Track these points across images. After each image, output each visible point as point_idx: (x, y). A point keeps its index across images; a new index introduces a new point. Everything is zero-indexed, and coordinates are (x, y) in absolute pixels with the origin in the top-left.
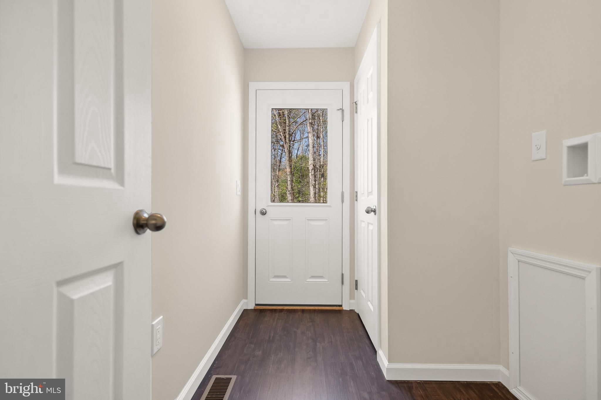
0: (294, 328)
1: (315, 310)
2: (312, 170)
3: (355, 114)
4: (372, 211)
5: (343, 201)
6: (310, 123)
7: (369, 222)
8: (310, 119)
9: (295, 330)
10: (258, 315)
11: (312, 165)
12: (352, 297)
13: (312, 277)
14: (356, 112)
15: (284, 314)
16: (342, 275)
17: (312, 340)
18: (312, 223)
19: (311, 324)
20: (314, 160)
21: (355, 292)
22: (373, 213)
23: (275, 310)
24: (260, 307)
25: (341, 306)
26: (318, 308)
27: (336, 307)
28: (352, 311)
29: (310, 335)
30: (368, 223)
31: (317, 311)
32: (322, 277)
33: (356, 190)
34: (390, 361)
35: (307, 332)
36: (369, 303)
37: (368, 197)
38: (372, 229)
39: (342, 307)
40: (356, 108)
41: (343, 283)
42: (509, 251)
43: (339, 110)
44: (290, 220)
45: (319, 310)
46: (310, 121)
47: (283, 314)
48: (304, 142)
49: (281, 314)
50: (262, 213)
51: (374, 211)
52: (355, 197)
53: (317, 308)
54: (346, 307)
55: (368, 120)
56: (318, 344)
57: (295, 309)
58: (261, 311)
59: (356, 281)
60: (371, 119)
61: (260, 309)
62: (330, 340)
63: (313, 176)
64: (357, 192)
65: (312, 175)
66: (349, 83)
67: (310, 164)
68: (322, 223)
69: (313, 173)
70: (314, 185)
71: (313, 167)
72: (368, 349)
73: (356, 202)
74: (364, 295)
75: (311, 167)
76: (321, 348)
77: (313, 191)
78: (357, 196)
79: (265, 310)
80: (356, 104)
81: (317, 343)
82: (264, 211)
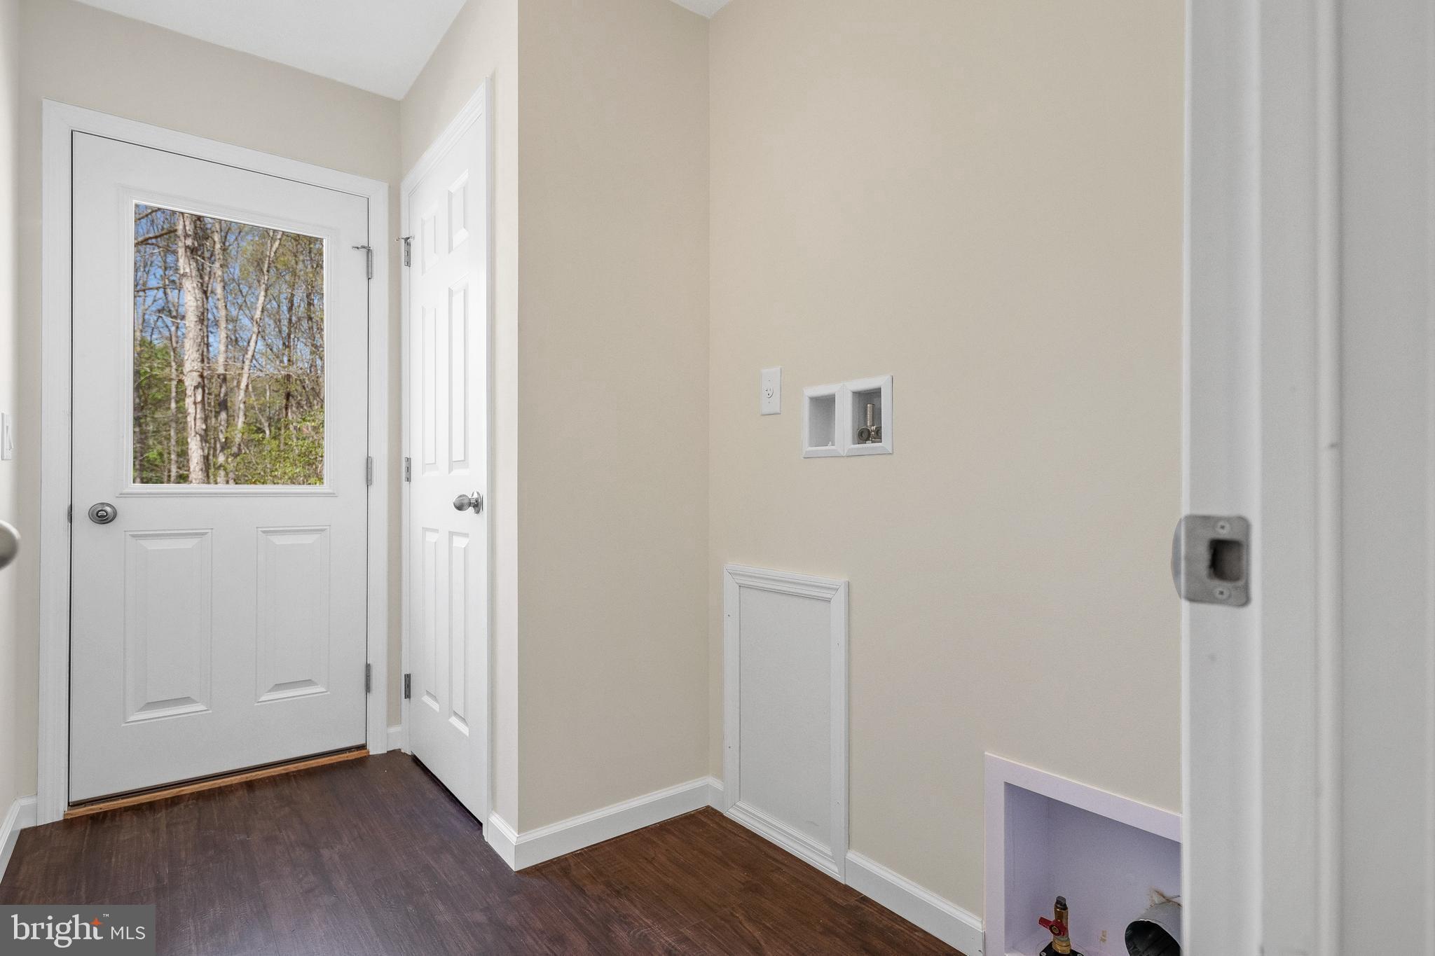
0: (236, 835)
1: (287, 774)
2: (196, 388)
3: (404, 268)
4: (470, 504)
5: (369, 482)
6: (187, 247)
7: (451, 530)
8: (186, 236)
9: (243, 837)
10: (88, 832)
11: (196, 374)
12: (394, 716)
13: (279, 687)
14: (408, 264)
15: (186, 806)
16: (368, 667)
17: (303, 849)
18: (278, 540)
19: (287, 809)
20: (203, 361)
21: (403, 706)
22: (471, 509)
23: (151, 806)
24: (91, 810)
25: (363, 747)
26: (295, 767)
27: (351, 754)
28: (395, 754)
29: (293, 838)
30: (451, 534)
31: (294, 775)
32: (308, 682)
33: (405, 455)
34: (522, 827)
35: (281, 832)
36: (454, 721)
37: (449, 472)
38: (463, 547)
39: (366, 749)
40: (408, 253)
41: (368, 688)
42: (725, 570)
43: (358, 248)
44: (206, 533)
45: (299, 771)
46: (189, 242)
47: (182, 807)
48: (149, 301)
49: (176, 809)
50: (99, 517)
51: (477, 505)
52: (402, 470)
53: (292, 768)
54: (376, 748)
55: (451, 292)
56: (326, 853)
57: (220, 787)
58: (96, 819)
59: (408, 677)
60: (462, 293)
61: (87, 815)
62: (356, 833)
63: (199, 406)
64: (408, 460)
65: (195, 403)
66: (386, 186)
67: (188, 370)
68: (308, 539)
69: (199, 398)
70: (203, 433)
71: (200, 380)
72: (459, 824)
73: (405, 483)
74: (435, 706)
75: (191, 381)
76: (336, 858)
77: (200, 452)
78: (408, 469)
79: (109, 814)
80: (408, 244)
81: (321, 850)
82: (108, 509)
